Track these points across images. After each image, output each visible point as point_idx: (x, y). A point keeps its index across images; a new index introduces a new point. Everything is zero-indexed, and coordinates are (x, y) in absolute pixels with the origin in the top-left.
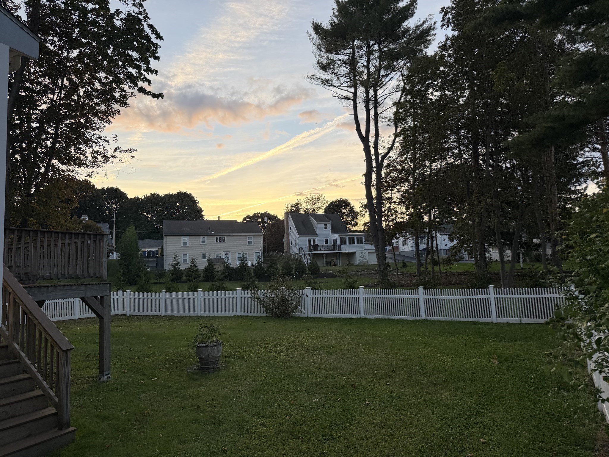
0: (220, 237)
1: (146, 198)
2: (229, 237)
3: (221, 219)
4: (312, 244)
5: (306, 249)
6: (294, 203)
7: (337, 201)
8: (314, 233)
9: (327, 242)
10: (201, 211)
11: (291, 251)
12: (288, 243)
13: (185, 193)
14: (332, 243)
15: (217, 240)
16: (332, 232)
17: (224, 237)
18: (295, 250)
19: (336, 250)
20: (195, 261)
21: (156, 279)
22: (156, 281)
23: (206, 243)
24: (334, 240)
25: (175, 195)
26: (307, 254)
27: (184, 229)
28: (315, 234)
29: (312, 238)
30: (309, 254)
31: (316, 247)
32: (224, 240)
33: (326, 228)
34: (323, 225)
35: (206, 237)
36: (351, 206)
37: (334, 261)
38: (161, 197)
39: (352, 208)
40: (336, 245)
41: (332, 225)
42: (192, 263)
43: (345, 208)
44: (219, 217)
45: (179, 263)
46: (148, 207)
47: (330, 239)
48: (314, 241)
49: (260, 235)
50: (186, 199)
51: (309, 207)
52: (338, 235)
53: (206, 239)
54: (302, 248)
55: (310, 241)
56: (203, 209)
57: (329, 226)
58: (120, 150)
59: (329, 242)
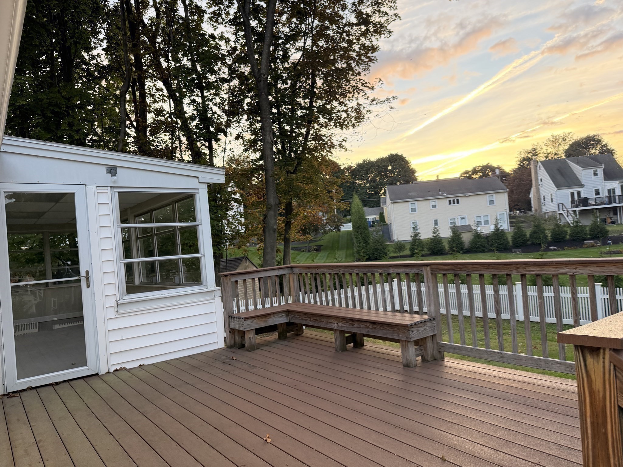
0: (453, 199)
1: (359, 165)
2: (464, 199)
3: (440, 178)
4: (576, 198)
5: (568, 204)
6: (530, 148)
7: (582, 139)
8: (577, 182)
9: (598, 194)
10: (413, 172)
11: (544, 209)
12: (539, 199)
13: (396, 155)
14: (607, 195)
15: (450, 204)
16: (605, 180)
17: (458, 198)
18: (549, 207)
19: (615, 202)
20: (438, 230)
21: (395, 252)
22: (396, 255)
23: (437, 208)
24: (609, 191)
25: (386, 158)
26: (570, 210)
27: (411, 194)
28: (579, 184)
29: (575, 190)
30: (575, 212)
31: (585, 202)
32: (458, 202)
33: (596, 175)
34: (591, 171)
35: (437, 201)
36: (604, 143)
37: (611, 218)
38: (373, 162)
39: (605, 146)
40: (614, 196)
41: (604, 171)
42: (434, 233)
43: (594, 146)
44: (438, 176)
45: (419, 233)
46: (361, 174)
47: (602, 189)
48: (579, 193)
49: (504, 192)
50: (398, 160)
51: (549, 151)
52: (618, 182)
53: (437, 202)
54: (563, 204)
55: (572, 194)
56: (416, 170)
57: (600, 171)
58: (376, 101)
59: (601, 193)
